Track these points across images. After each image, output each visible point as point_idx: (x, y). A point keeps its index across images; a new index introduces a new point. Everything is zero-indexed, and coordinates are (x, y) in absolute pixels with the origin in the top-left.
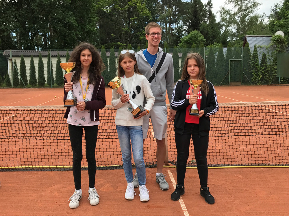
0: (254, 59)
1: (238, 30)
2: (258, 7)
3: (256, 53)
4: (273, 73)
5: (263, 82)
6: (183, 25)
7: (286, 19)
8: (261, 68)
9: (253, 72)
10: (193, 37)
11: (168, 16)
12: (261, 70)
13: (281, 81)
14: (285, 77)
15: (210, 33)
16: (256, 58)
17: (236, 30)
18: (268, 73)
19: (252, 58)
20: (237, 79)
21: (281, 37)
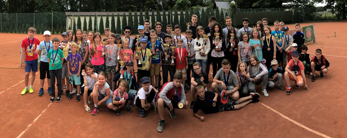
0: (222, 16)
3: (222, 13)
21: (234, 5)
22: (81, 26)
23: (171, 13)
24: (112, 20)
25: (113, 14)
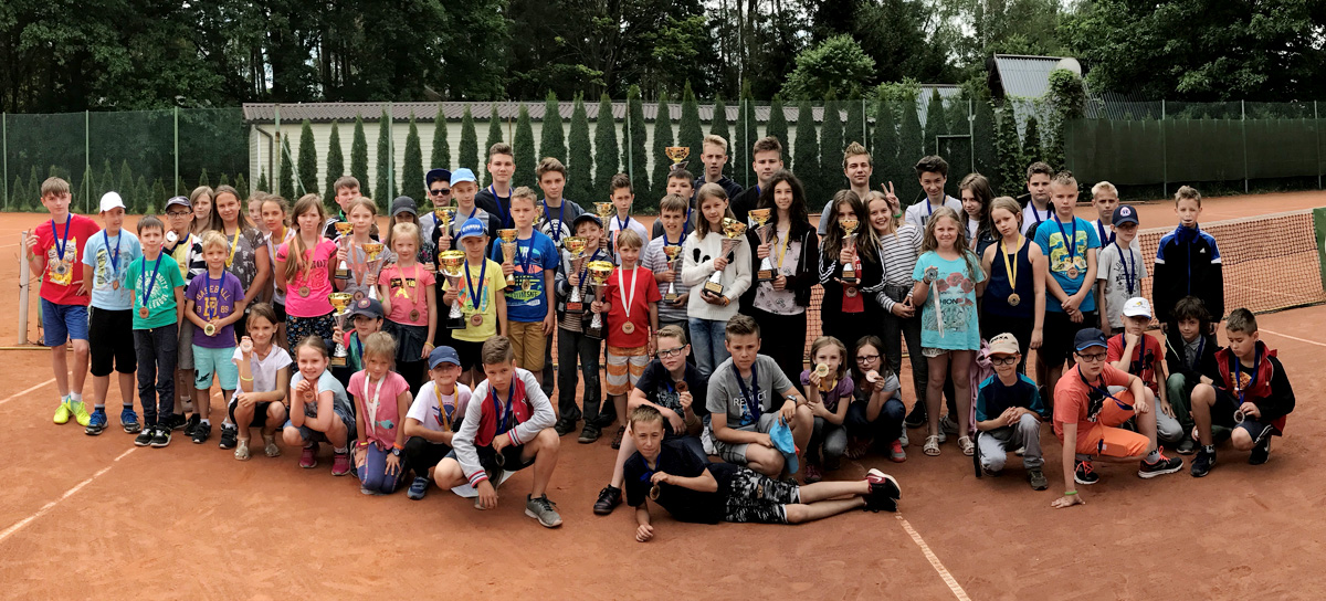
0: (1007, 134)
1: (979, 28)
10: (837, 55)
15: (889, 40)
16: (1012, 130)
17: (974, 27)
19: (1001, 132)
21: (1073, 74)
22: (316, 171)
23: (751, 114)
24: (462, 142)
25: (468, 115)
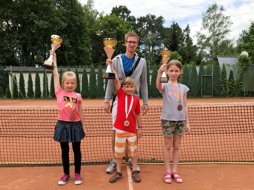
0: (223, 76)
1: (211, 52)
2: (229, 33)
3: (225, 70)
4: (239, 88)
5: (231, 96)
6: (164, 47)
7: (251, 42)
8: (229, 83)
9: (222, 87)
10: (173, 56)
11: (151, 40)
12: (229, 85)
13: (246, 94)
14: (250, 91)
15: (187, 54)
16: (225, 74)
17: (210, 52)
18: (235, 88)
19: (222, 75)
20: (208, 92)
21: (246, 56)
